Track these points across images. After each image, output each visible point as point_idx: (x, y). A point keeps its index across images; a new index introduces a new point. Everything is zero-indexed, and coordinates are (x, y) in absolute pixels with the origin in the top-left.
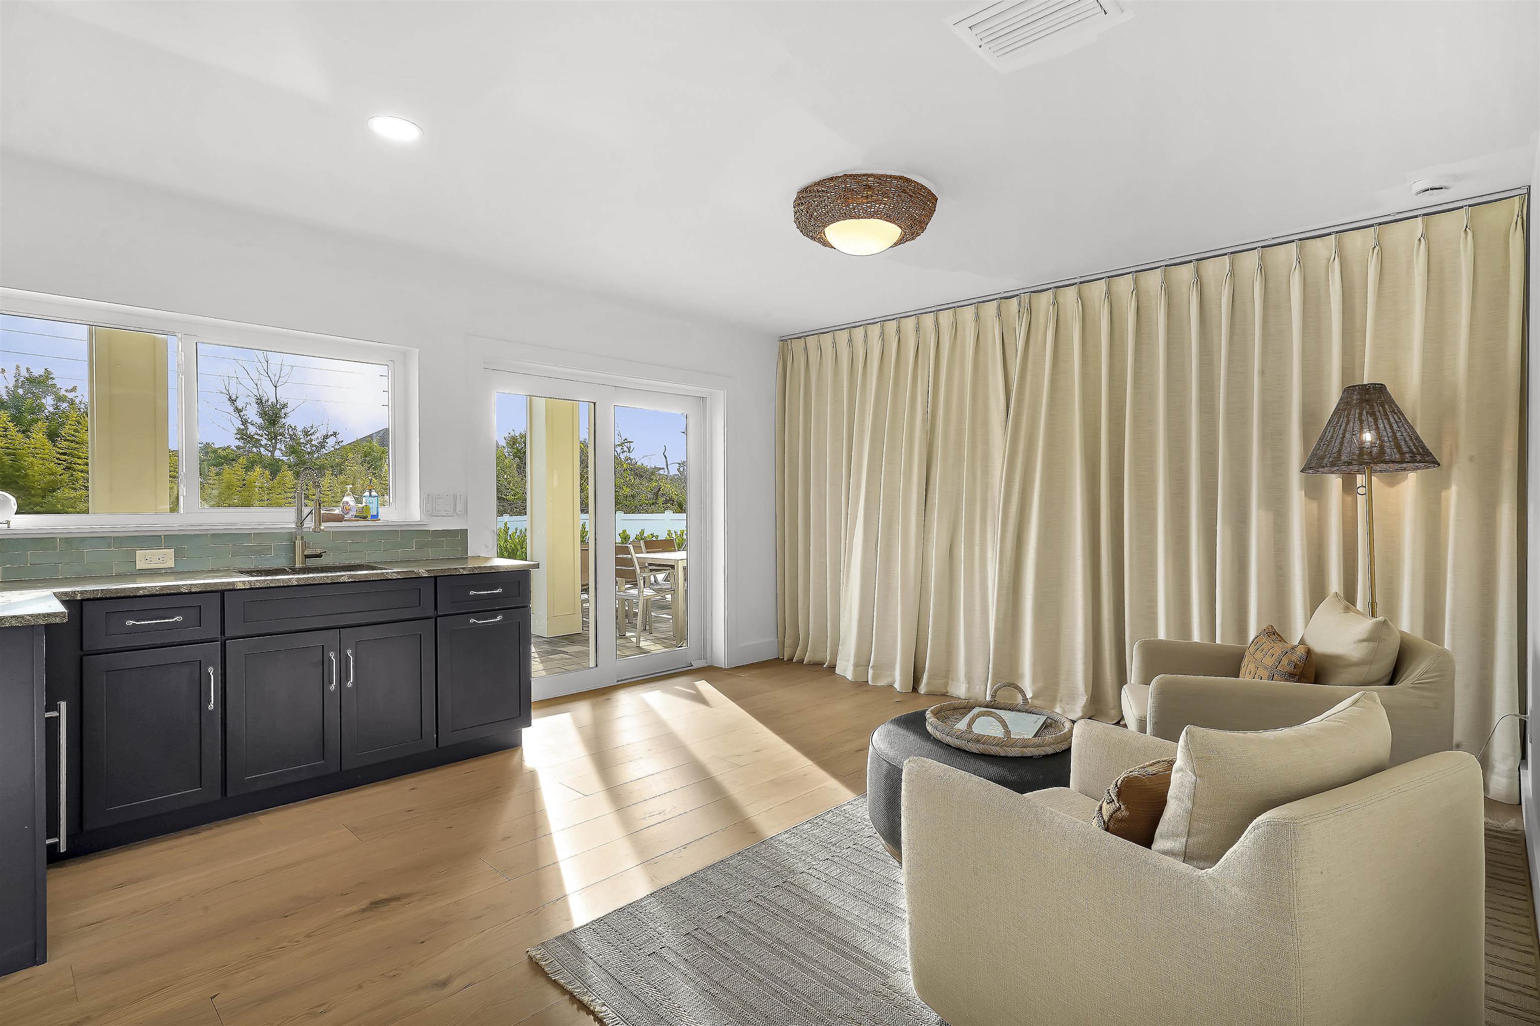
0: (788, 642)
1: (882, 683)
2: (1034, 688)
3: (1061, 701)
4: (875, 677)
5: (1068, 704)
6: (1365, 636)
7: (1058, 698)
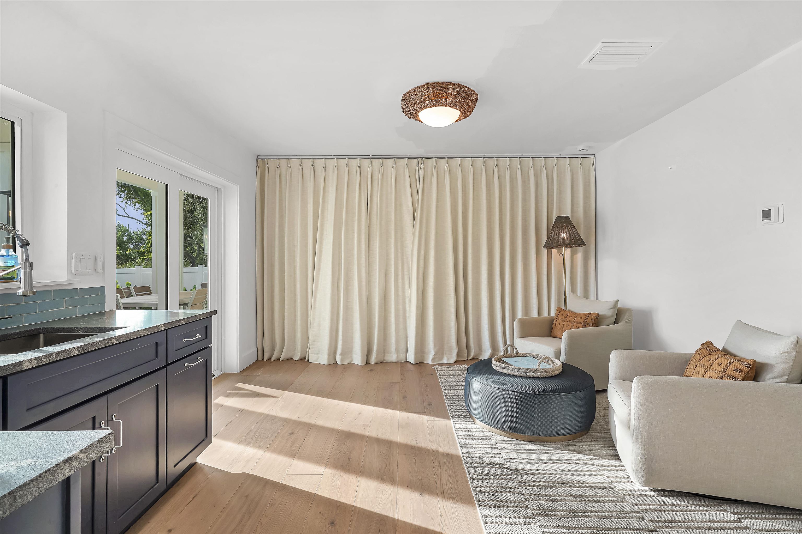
0: (267, 349)
1: (346, 362)
2: (435, 350)
3: (446, 354)
4: (342, 360)
5: (449, 355)
6: (612, 307)
7: (445, 353)
